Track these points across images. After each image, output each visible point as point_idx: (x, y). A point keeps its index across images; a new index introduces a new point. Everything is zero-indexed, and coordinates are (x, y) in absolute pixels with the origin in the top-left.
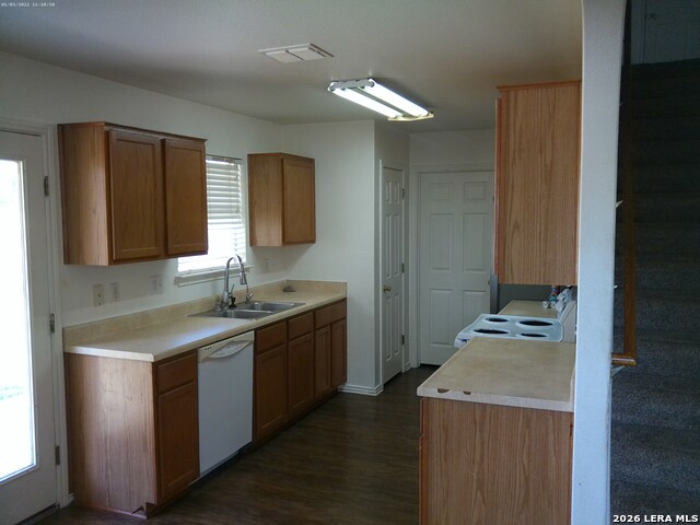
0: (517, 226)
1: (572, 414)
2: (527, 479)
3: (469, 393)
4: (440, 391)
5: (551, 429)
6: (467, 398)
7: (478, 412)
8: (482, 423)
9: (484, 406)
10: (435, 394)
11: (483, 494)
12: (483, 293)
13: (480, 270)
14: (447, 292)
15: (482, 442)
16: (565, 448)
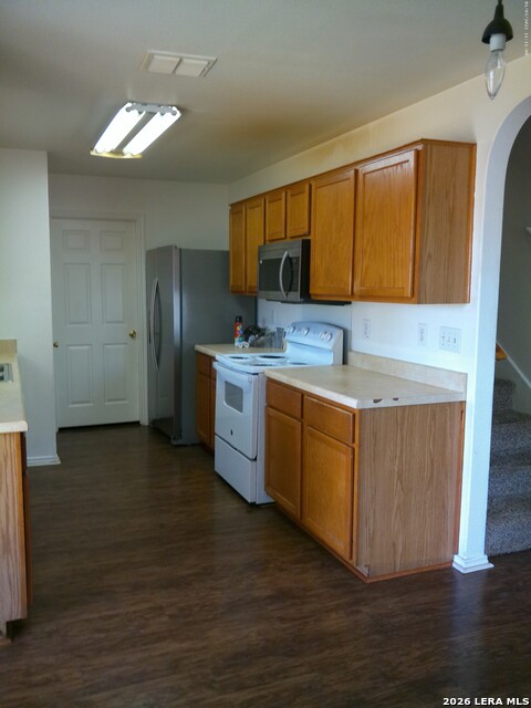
0: (430, 256)
1: (463, 403)
2: (432, 461)
3: (396, 399)
4: (376, 401)
5: (448, 417)
6: (396, 404)
7: (399, 413)
8: (402, 424)
9: (403, 408)
10: (370, 404)
11: (401, 483)
12: (122, 346)
13: (119, 322)
14: (87, 347)
15: (402, 440)
16: (456, 430)
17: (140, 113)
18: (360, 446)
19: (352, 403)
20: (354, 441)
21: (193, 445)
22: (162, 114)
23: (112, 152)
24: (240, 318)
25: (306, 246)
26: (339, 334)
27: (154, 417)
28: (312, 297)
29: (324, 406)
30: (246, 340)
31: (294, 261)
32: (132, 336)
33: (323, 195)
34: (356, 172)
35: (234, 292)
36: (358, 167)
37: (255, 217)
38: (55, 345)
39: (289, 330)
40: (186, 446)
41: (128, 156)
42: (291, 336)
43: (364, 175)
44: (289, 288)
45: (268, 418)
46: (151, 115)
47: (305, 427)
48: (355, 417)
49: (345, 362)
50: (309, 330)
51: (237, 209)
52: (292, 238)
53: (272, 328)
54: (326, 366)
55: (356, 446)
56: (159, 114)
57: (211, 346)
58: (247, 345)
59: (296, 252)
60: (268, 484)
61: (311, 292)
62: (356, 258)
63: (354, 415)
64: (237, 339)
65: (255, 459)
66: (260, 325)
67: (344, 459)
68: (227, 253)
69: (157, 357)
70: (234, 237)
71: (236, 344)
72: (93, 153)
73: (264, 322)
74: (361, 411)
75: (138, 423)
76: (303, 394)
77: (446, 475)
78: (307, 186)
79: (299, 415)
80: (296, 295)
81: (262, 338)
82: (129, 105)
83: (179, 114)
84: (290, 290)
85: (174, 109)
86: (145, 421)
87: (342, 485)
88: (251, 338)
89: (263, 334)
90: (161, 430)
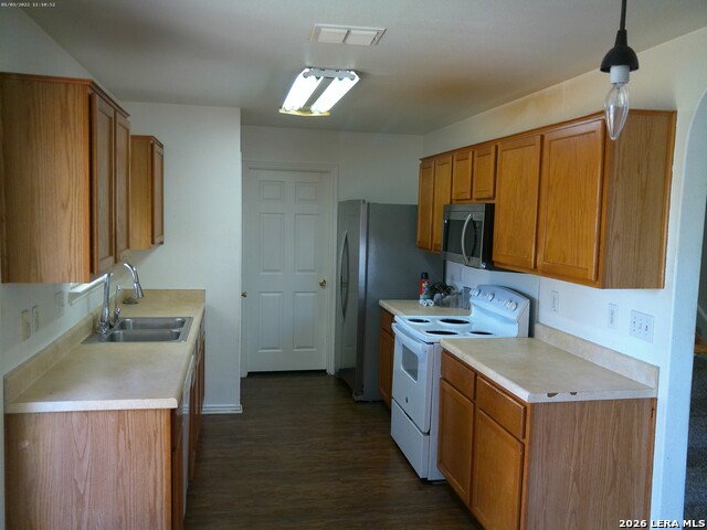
0: (617, 237)
1: (654, 401)
2: (615, 463)
3: (575, 394)
4: (550, 395)
5: (636, 414)
6: (573, 398)
7: (578, 408)
8: (581, 419)
9: (583, 403)
10: (544, 398)
11: (578, 485)
12: (313, 294)
13: (311, 271)
14: (278, 294)
15: (580, 438)
16: (645, 429)
17: (318, 78)
18: (530, 443)
19: (524, 395)
20: (524, 437)
21: (375, 402)
22: (340, 79)
23: (300, 110)
24: (426, 274)
25: (490, 210)
26: (525, 303)
27: (339, 367)
28: (496, 265)
29: (496, 391)
30: (432, 299)
31: (477, 225)
32: (321, 284)
33: (510, 160)
34: (542, 137)
35: (421, 248)
36: (543, 133)
37: (443, 174)
38: (244, 295)
39: (474, 293)
40: (367, 402)
41: (316, 114)
42: (476, 300)
43: (550, 142)
44: (472, 253)
45: (443, 392)
46: (329, 80)
47: (478, 409)
48: (527, 410)
49: (531, 334)
50: (494, 295)
51: (428, 163)
52: (477, 199)
53: (460, 287)
54: (508, 338)
55: (526, 441)
56: (336, 79)
57: (394, 302)
58: (432, 303)
59: (480, 216)
60: (441, 462)
61: (494, 259)
62: (540, 230)
63: (525, 409)
64: (422, 297)
65: (428, 433)
66: (448, 283)
67: (515, 454)
68: (416, 207)
69: (344, 309)
70: (423, 193)
71: (421, 301)
72: (281, 111)
73: (452, 279)
74: (533, 405)
75: (325, 371)
76: (476, 374)
77: (632, 480)
78: (493, 148)
79: (471, 395)
80: (478, 260)
81: (448, 297)
82: (307, 70)
83: (357, 79)
84: (472, 255)
85: (353, 73)
86: (331, 371)
87: (511, 481)
88: (437, 296)
89: (449, 293)
90: (346, 381)
